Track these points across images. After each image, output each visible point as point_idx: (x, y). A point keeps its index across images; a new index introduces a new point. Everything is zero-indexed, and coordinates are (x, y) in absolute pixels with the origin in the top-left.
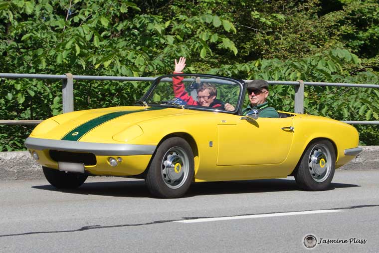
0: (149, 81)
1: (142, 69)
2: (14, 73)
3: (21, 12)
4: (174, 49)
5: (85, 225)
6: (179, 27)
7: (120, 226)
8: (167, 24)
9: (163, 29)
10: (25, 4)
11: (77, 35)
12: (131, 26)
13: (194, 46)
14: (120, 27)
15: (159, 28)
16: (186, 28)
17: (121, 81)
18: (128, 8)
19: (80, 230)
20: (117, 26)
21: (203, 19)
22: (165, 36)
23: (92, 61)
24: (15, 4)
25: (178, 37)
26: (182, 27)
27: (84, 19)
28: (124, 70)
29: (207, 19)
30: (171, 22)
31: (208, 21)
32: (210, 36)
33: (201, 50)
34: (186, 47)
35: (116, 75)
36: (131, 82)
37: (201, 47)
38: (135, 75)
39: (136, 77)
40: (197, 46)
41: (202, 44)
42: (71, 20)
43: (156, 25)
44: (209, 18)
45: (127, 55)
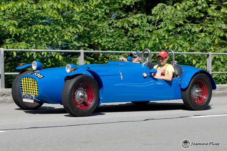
0: (191, 54)
1: (188, 49)
2: (131, 51)
3: (132, 24)
4: (203, 39)
5: (147, 119)
6: (206, 30)
7: (163, 119)
8: (201, 28)
9: (199, 30)
10: (133, 20)
11: (157, 33)
12: (184, 29)
13: (213, 38)
14: (179, 30)
15: (197, 30)
16: (209, 30)
17: (179, 54)
18: (183, 21)
19: (144, 120)
20: (177, 30)
21: (218, 26)
22: (200, 34)
23: (164, 45)
24: (129, 20)
25: (206, 34)
26: (208, 29)
27: (163, 26)
28: (180, 49)
29: (219, 25)
30: (203, 27)
31: (220, 26)
32: (220, 33)
33: (216, 39)
34: (209, 38)
35: (176, 52)
36: (183, 55)
37: (216, 38)
38: (184, 51)
39: (185, 52)
40: (214, 38)
41: (216, 37)
42: (157, 27)
43: (196, 28)
44: (220, 25)
45: (180, 42)
